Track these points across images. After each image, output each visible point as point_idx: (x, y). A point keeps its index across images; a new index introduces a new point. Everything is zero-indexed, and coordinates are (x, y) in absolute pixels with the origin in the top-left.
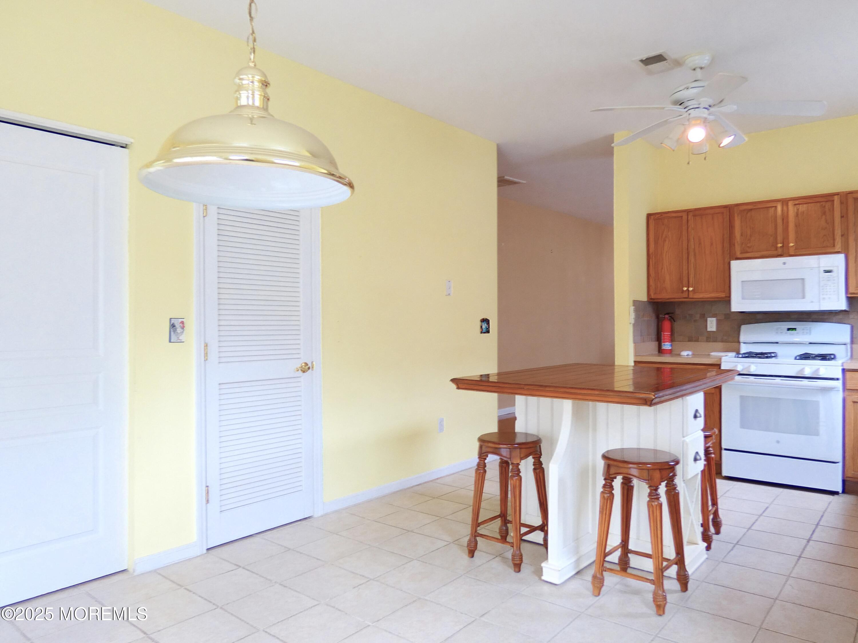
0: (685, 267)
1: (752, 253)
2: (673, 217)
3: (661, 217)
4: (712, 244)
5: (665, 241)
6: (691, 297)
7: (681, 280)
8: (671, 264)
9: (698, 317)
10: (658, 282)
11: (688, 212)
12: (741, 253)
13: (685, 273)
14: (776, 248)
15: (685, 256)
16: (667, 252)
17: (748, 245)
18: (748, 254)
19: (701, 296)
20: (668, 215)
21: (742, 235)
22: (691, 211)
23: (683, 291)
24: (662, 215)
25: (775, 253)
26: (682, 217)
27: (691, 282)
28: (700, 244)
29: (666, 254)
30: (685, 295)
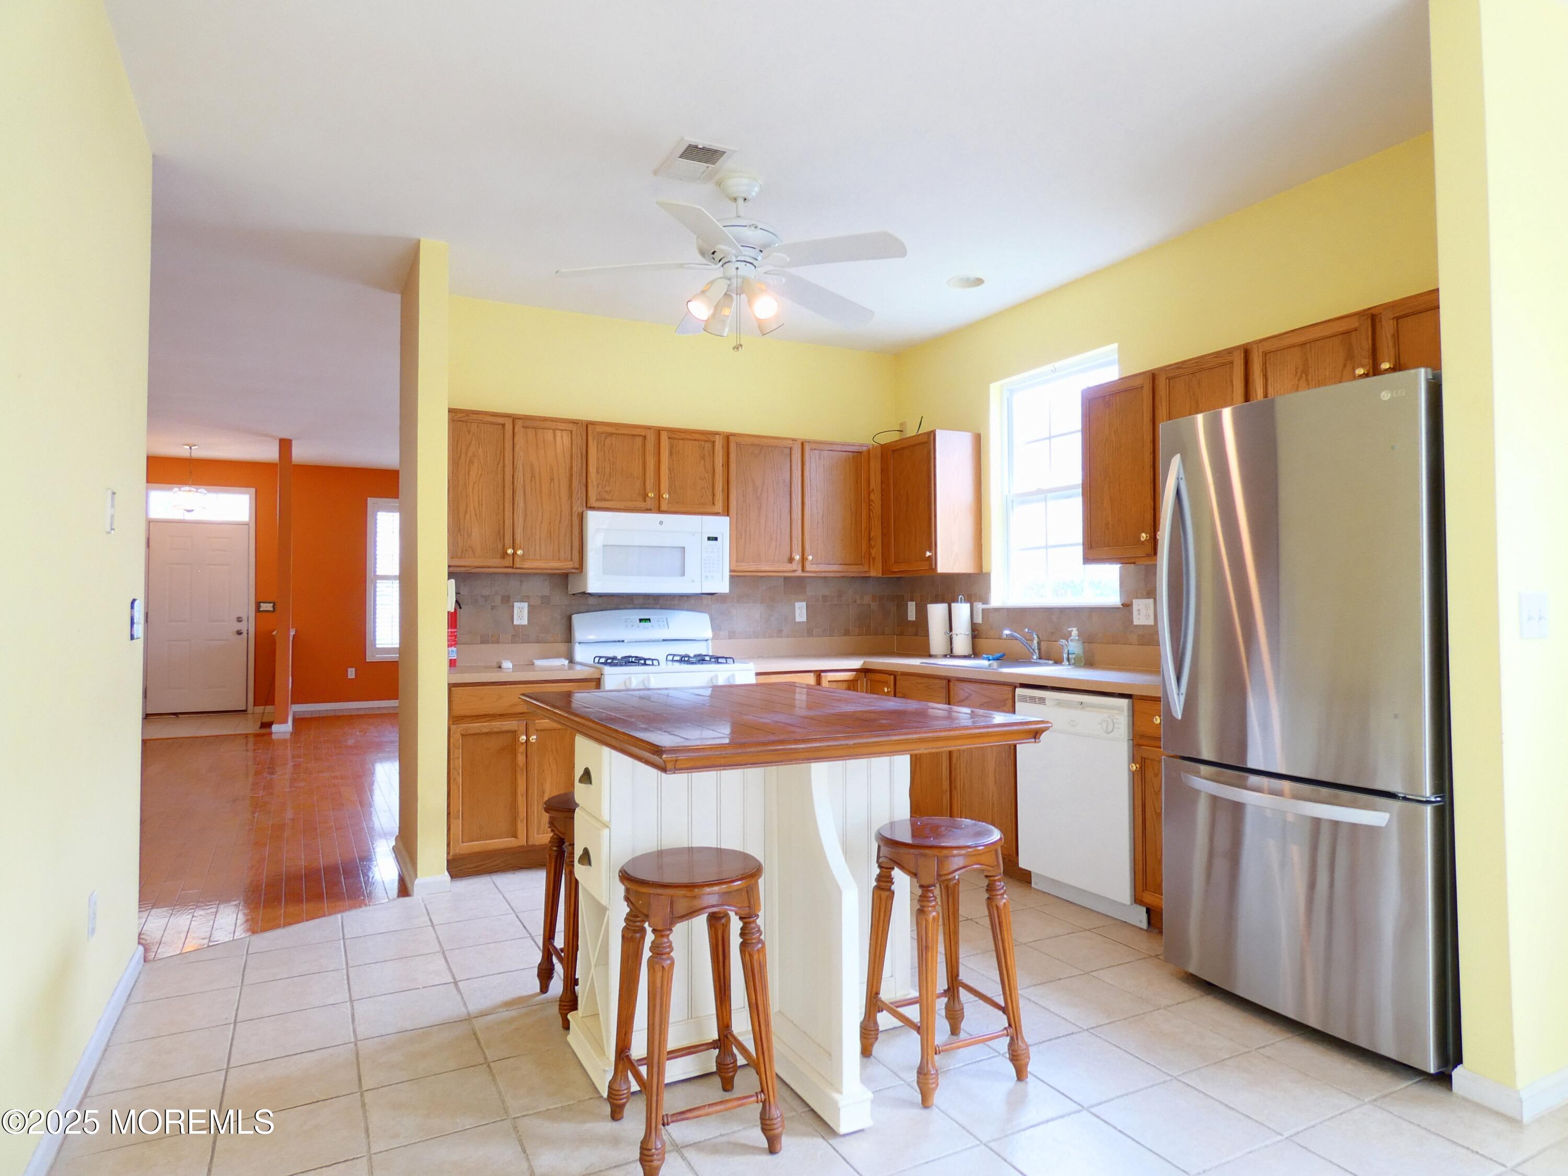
0: (508, 513)
1: (610, 503)
2: (487, 423)
3: (466, 418)
4: (552, 480)
5: (471, 462)
6: (518, 566)
7: (500, 535)
8: (482, 505)
9: (498, 599)
10: (459, 536)
11: (514, 418)
12: (597, 500)
13: (508, 523)
14: (645, 496)
15: (508, 494)
16: (475, 483)
17: (607, 489)
18: (607, 502)
19: (536, 564)
20: (480, 417)
21: (598, 472)
22: (520, 419)
23: (504, 555)
24: (467, 415)
25: (642, 505)
26: (503, 425)
27: (518, 541)
28: (533, 476)
29: (473, 488)
30: (508, 562)
